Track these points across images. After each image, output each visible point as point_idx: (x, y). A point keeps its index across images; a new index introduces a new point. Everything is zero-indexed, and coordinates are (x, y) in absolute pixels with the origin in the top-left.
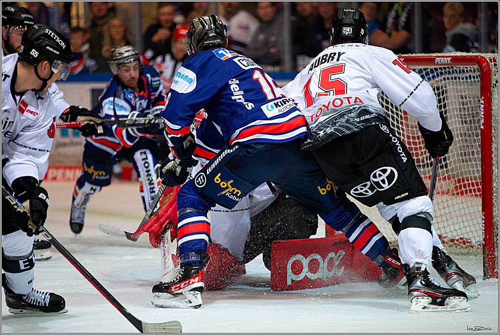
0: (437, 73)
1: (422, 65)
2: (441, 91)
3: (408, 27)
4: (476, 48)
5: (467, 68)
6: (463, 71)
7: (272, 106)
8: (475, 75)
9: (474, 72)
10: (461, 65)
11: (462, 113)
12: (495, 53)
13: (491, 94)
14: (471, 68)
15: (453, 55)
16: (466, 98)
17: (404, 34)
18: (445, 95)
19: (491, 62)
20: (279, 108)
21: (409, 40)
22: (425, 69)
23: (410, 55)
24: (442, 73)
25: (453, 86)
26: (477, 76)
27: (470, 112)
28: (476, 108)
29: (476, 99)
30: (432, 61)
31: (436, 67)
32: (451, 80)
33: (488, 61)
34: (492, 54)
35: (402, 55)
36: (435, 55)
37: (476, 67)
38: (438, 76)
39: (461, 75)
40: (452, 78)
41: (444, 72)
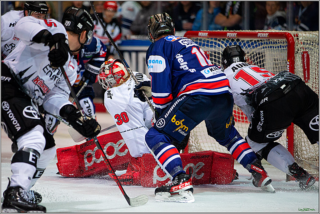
0: (259, 44)
1: (249, 38)
2: (261, 55)
3: (240, 12)
4: (285, 27)
5: (279, 40)
6: (276, 43)
7: (208, 70)
8: (284, 45)
9: (283, 43)
10: (275, 38)
11: (275, 70)
12: (297, 31)
13: (294, 58)
14: (281, 40)
15: (270, 32)
16: (277, 60)
17: (237, 17)
18: (263, 58)
19: (295, 37)
20: (213, 72)
21: (240, 21)
22: (251, 41)
23: (241, 31)
24: (262, 44)
25: (269, 52)
26: (285, 46)
27: (280, 70)
28: (284, 67)
29: (284, 61)
30: (255, 35)
31: (258, 39)
32: (268, 48)
33: (293, 36)
34: (296, 32)
35: (236, 31)
36: (257, 31)
37: (285, 40)
38: (259, 45)
39: (274, 45)
40: (269, 47)
41: (263, 43)
